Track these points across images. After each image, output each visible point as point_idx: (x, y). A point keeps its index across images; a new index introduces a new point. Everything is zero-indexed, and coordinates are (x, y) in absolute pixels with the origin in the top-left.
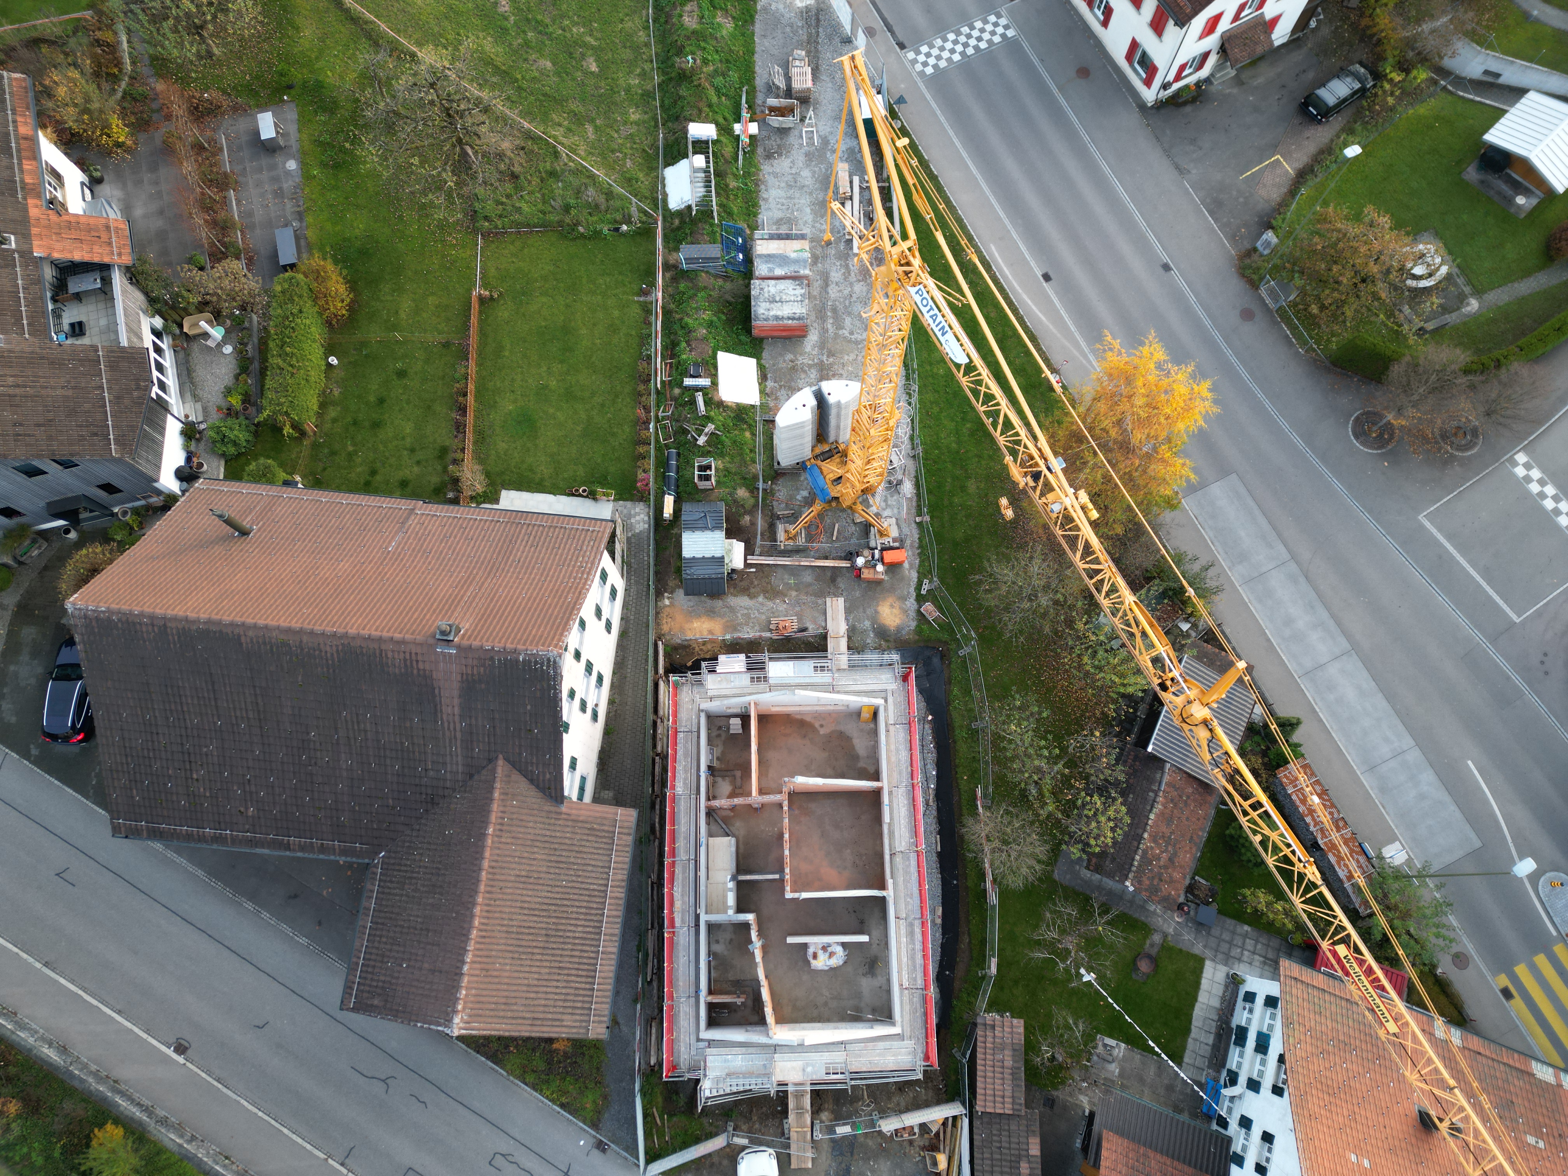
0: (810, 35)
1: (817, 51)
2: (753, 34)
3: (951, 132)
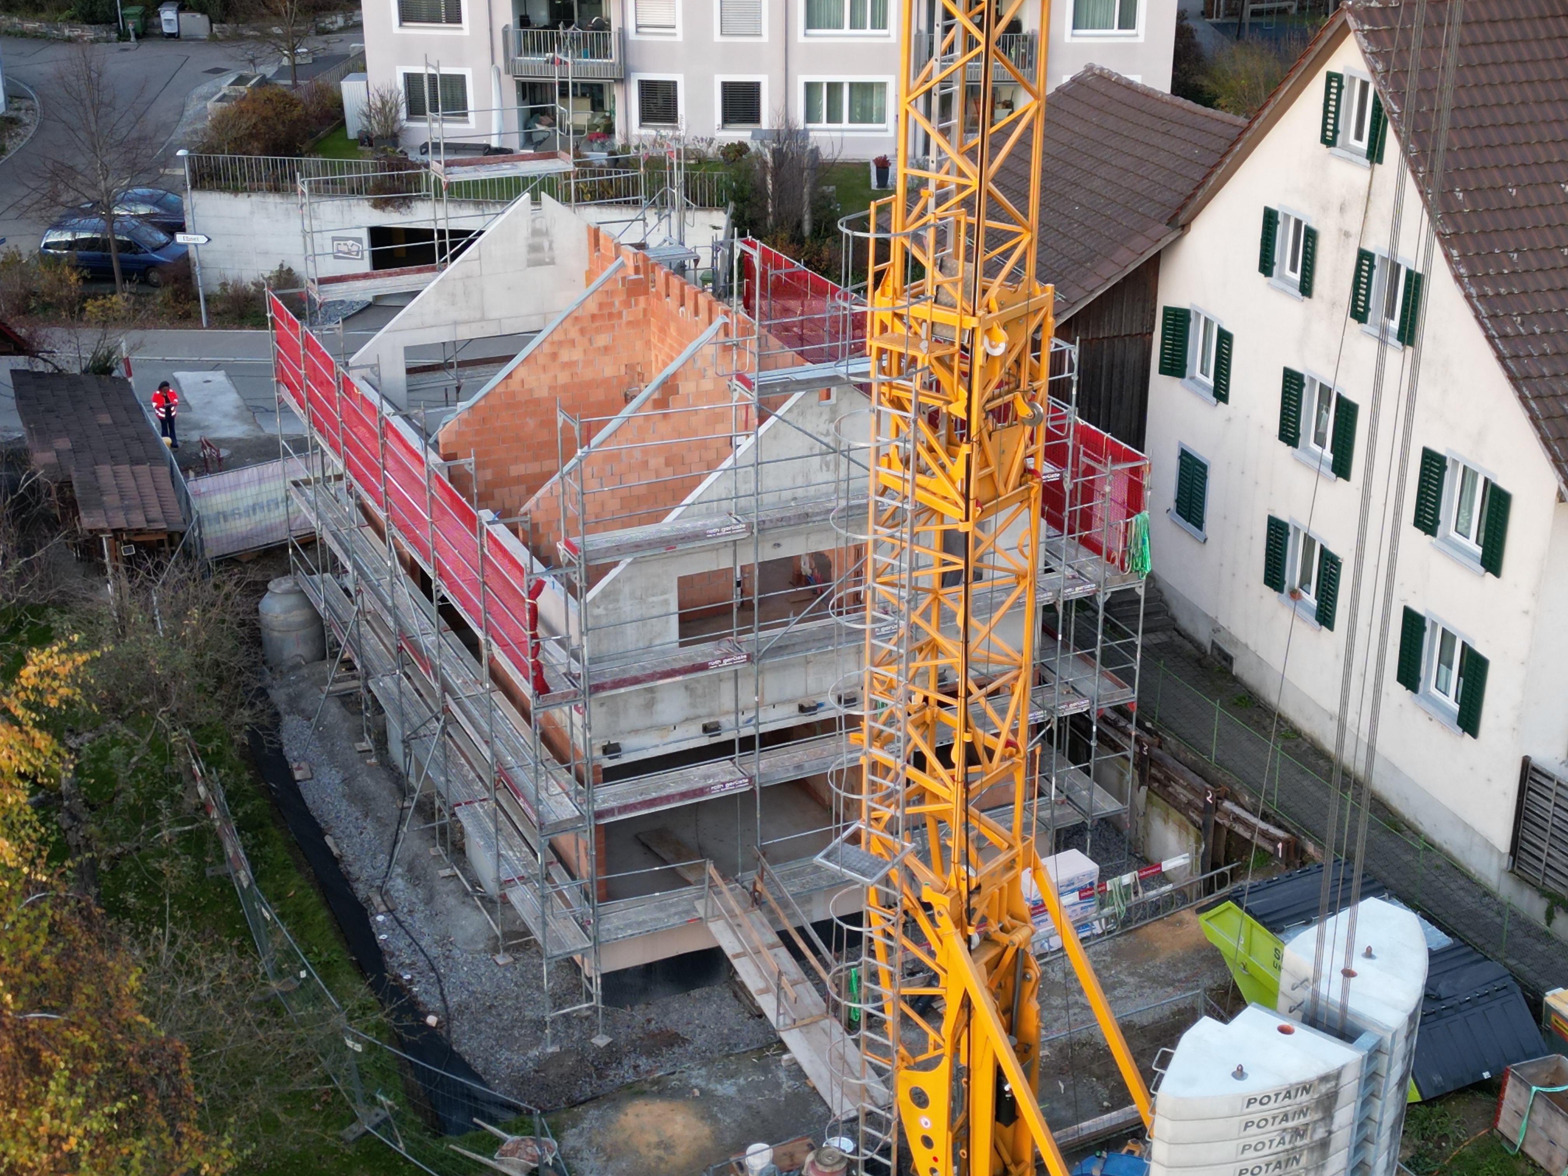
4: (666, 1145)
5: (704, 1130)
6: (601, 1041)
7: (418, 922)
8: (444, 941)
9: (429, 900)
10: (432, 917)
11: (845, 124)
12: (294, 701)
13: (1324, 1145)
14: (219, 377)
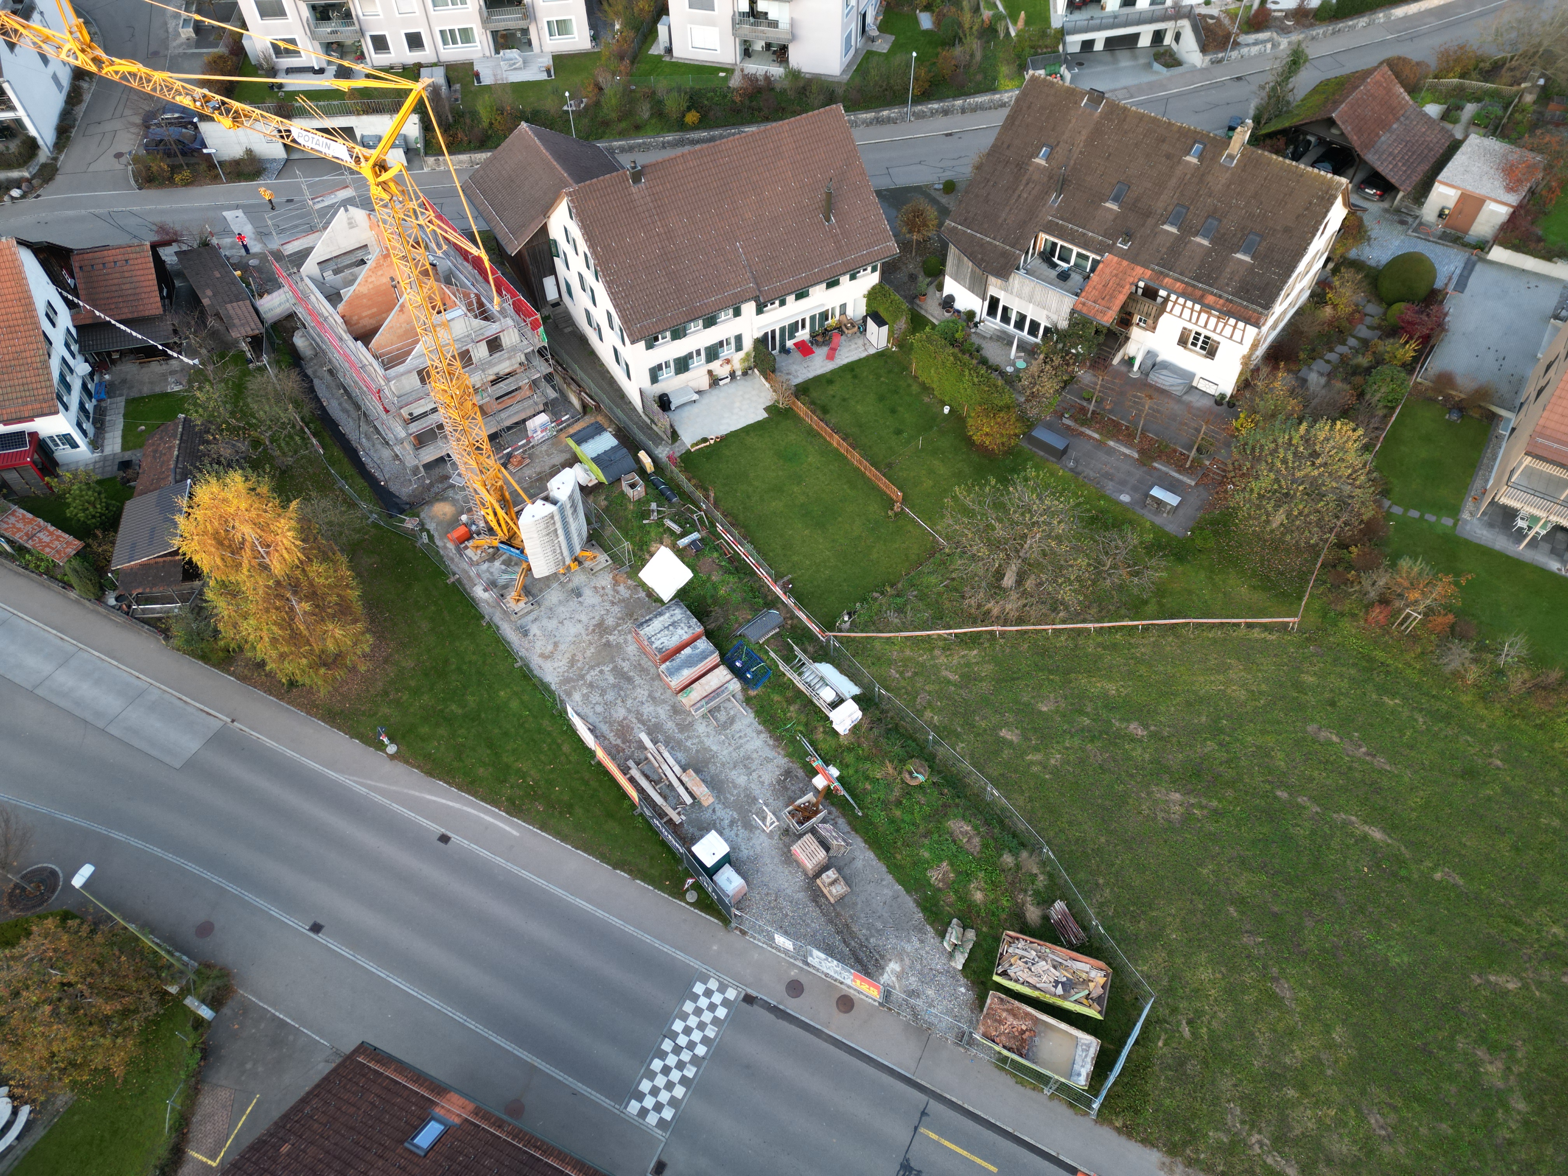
0: (852, 934)
1: (831, 921)
2: (908, 891)
3: (630, 929)
4: (445, 514)
5: (453, 509)
6: (428, 482)
7: (372, 453)
8: (380, 458)
9: (373, 446)
10: (376, 451)
11: (460, 45)
12: (315, 372)
13: (556, 530)
14: (239, 213)
